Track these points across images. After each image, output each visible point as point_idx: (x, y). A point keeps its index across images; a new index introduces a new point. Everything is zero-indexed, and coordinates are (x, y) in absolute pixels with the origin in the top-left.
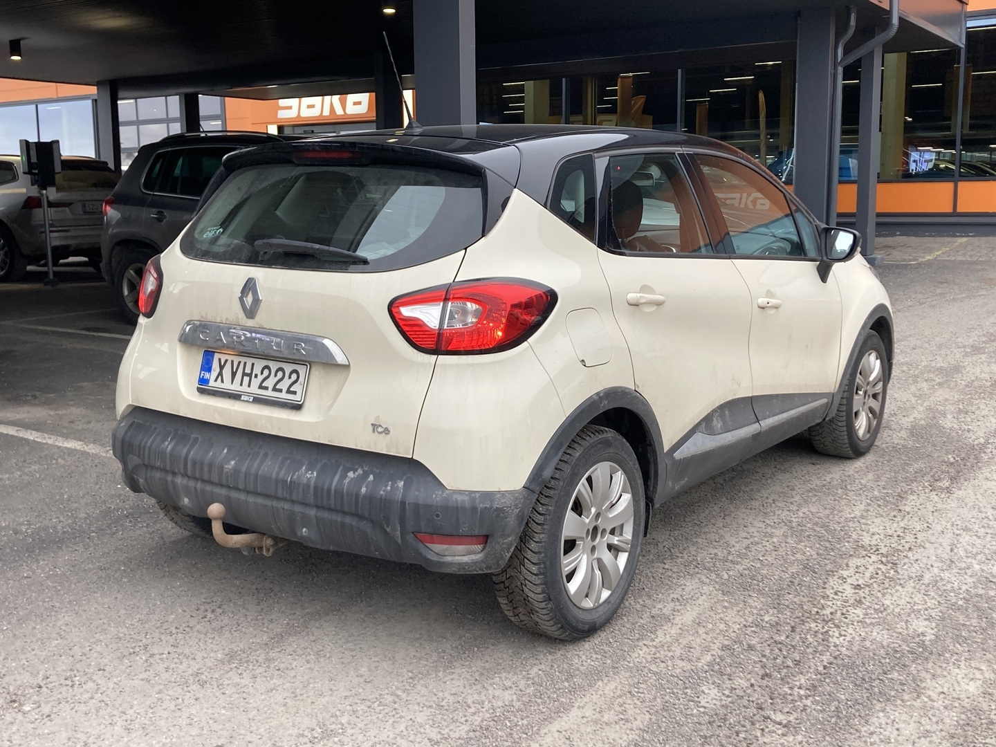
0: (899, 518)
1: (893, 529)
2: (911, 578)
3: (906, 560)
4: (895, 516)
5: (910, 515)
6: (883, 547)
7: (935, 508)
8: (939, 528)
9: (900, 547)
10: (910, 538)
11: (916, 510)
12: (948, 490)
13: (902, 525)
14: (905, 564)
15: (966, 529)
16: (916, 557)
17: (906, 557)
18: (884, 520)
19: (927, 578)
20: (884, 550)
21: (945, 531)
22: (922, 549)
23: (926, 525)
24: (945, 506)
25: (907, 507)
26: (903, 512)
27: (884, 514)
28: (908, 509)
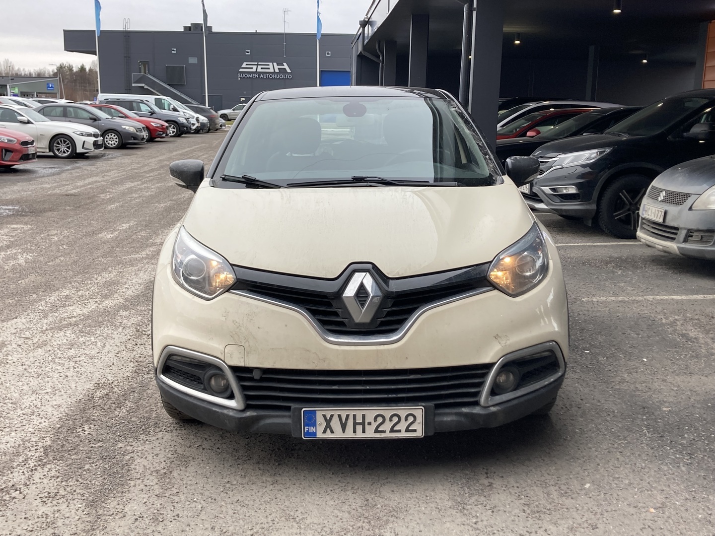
0: (137, 356)
1: (140, 349)
2: (129, 328)
3: (131, 334)
4: (140, 357)
5: (129, 360)
6: (145, 338)
7: (111, 368)
8: (110, 355)
9: (135, 340)
10: (129, 346)
11: (125, 365)
12: (98, 386)
13: (135, 352)
14: (132, 332)
15: (92, 358)
16: (126, 336)
17: (131, 336)
18: (147, 354)
19: (120, 329)
20: (144, 337)
21: (107, 354)
22: (122, 341)
23: (119, 355)
24: (104, 371)
25: (132, 366)
26: (135, 361)
27: (147, 357)
28: (132, 364)
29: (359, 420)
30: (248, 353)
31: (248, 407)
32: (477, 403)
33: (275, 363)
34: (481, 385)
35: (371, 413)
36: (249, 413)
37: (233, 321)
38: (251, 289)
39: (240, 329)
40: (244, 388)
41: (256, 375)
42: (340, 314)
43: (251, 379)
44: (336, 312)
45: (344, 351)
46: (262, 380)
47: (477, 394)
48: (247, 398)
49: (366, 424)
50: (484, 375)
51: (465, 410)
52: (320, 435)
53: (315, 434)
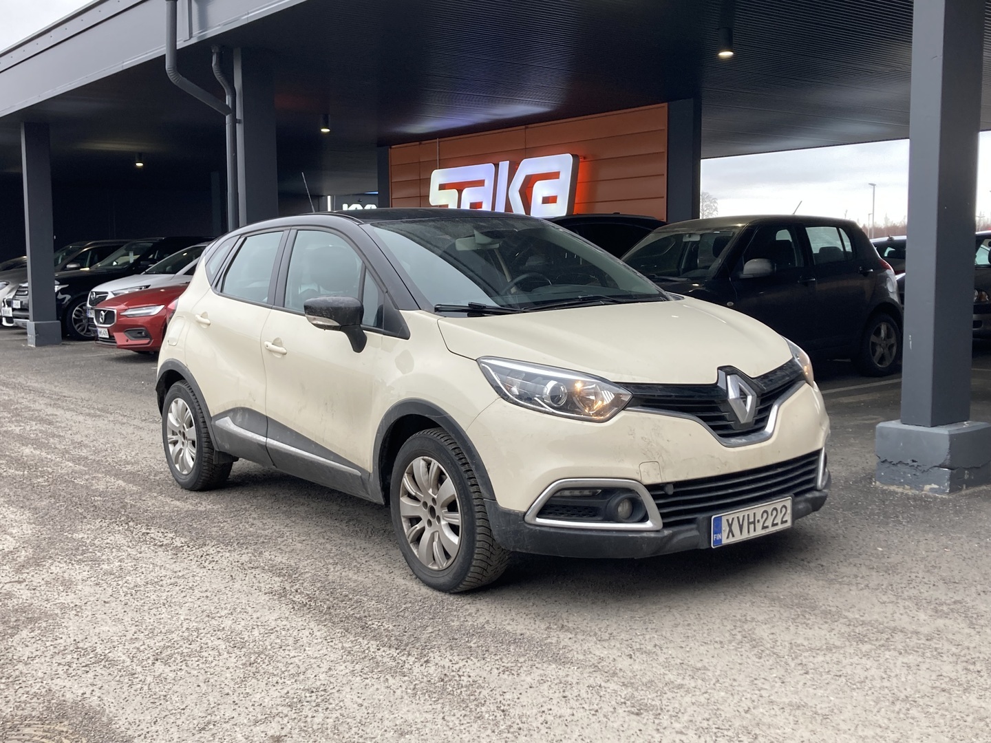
29: (751, 520)
30: (663, 468)
31: (666, 526)
32: (814, 489)
33: (688, 474)
34: (815, 471)
35: (757, 510)
36: (667, 532)
37: (642, 438)
38: (645, 404)
39: (652, 445)
40: (659, 506)
41: (670, 491)
42: (728, 418)
43: (666, 496)
44: (723, 416)
45: (739, 452)
46: (675, 495)
47: (814, 480)
48: (663, 516)
49: (756, 521)
50: (816, 462)
51: (809, 496)
52: (725, 541)
53: (721, 540)
